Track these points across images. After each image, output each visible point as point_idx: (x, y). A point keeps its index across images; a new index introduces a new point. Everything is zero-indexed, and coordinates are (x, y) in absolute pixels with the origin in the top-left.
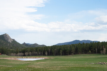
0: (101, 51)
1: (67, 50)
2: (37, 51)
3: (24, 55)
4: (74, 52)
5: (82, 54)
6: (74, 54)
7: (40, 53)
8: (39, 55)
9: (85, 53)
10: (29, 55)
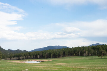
0: (84, 54)
1: (57, 54)
2: (30, 56)
3: (19, 59)
4: (63, 55)
5: (69, 57)
6: (63, 56)
7: (33, 57)
8: (32, 58)
9: (71, 56)
10: (23, 59)
